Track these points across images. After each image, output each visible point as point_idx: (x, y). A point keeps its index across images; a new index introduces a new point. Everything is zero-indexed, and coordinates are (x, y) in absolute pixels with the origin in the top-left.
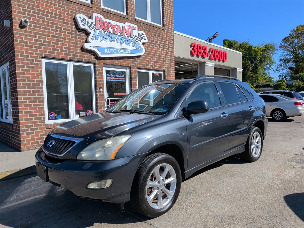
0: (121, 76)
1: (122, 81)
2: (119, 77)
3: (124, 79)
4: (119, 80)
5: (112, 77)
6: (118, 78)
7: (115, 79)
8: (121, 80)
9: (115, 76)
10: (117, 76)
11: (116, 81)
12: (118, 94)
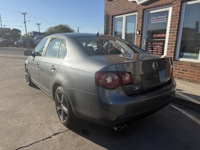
0: (164, 17)
1: (164, 21)
2: (161, 18)
3: (166, 19)
4: (160, 21)
5: (154, 19)
6: (159, 20)
7: (156, 21)
8: (162, 20)
9: (156, 18)
10: (159, 17)
11: (157, 22)
12: (157, 35)
